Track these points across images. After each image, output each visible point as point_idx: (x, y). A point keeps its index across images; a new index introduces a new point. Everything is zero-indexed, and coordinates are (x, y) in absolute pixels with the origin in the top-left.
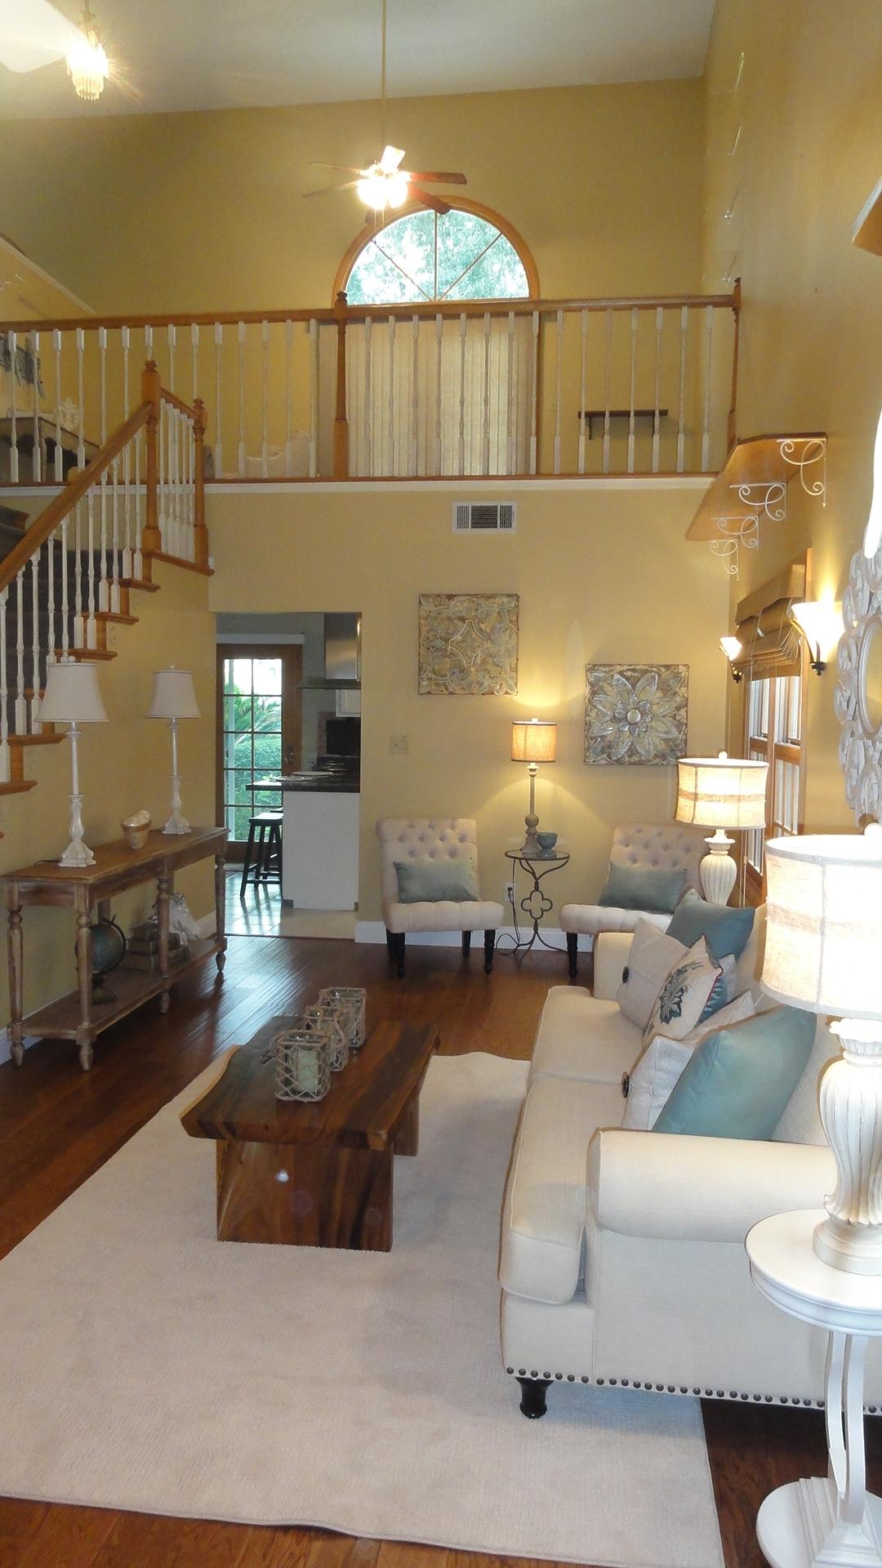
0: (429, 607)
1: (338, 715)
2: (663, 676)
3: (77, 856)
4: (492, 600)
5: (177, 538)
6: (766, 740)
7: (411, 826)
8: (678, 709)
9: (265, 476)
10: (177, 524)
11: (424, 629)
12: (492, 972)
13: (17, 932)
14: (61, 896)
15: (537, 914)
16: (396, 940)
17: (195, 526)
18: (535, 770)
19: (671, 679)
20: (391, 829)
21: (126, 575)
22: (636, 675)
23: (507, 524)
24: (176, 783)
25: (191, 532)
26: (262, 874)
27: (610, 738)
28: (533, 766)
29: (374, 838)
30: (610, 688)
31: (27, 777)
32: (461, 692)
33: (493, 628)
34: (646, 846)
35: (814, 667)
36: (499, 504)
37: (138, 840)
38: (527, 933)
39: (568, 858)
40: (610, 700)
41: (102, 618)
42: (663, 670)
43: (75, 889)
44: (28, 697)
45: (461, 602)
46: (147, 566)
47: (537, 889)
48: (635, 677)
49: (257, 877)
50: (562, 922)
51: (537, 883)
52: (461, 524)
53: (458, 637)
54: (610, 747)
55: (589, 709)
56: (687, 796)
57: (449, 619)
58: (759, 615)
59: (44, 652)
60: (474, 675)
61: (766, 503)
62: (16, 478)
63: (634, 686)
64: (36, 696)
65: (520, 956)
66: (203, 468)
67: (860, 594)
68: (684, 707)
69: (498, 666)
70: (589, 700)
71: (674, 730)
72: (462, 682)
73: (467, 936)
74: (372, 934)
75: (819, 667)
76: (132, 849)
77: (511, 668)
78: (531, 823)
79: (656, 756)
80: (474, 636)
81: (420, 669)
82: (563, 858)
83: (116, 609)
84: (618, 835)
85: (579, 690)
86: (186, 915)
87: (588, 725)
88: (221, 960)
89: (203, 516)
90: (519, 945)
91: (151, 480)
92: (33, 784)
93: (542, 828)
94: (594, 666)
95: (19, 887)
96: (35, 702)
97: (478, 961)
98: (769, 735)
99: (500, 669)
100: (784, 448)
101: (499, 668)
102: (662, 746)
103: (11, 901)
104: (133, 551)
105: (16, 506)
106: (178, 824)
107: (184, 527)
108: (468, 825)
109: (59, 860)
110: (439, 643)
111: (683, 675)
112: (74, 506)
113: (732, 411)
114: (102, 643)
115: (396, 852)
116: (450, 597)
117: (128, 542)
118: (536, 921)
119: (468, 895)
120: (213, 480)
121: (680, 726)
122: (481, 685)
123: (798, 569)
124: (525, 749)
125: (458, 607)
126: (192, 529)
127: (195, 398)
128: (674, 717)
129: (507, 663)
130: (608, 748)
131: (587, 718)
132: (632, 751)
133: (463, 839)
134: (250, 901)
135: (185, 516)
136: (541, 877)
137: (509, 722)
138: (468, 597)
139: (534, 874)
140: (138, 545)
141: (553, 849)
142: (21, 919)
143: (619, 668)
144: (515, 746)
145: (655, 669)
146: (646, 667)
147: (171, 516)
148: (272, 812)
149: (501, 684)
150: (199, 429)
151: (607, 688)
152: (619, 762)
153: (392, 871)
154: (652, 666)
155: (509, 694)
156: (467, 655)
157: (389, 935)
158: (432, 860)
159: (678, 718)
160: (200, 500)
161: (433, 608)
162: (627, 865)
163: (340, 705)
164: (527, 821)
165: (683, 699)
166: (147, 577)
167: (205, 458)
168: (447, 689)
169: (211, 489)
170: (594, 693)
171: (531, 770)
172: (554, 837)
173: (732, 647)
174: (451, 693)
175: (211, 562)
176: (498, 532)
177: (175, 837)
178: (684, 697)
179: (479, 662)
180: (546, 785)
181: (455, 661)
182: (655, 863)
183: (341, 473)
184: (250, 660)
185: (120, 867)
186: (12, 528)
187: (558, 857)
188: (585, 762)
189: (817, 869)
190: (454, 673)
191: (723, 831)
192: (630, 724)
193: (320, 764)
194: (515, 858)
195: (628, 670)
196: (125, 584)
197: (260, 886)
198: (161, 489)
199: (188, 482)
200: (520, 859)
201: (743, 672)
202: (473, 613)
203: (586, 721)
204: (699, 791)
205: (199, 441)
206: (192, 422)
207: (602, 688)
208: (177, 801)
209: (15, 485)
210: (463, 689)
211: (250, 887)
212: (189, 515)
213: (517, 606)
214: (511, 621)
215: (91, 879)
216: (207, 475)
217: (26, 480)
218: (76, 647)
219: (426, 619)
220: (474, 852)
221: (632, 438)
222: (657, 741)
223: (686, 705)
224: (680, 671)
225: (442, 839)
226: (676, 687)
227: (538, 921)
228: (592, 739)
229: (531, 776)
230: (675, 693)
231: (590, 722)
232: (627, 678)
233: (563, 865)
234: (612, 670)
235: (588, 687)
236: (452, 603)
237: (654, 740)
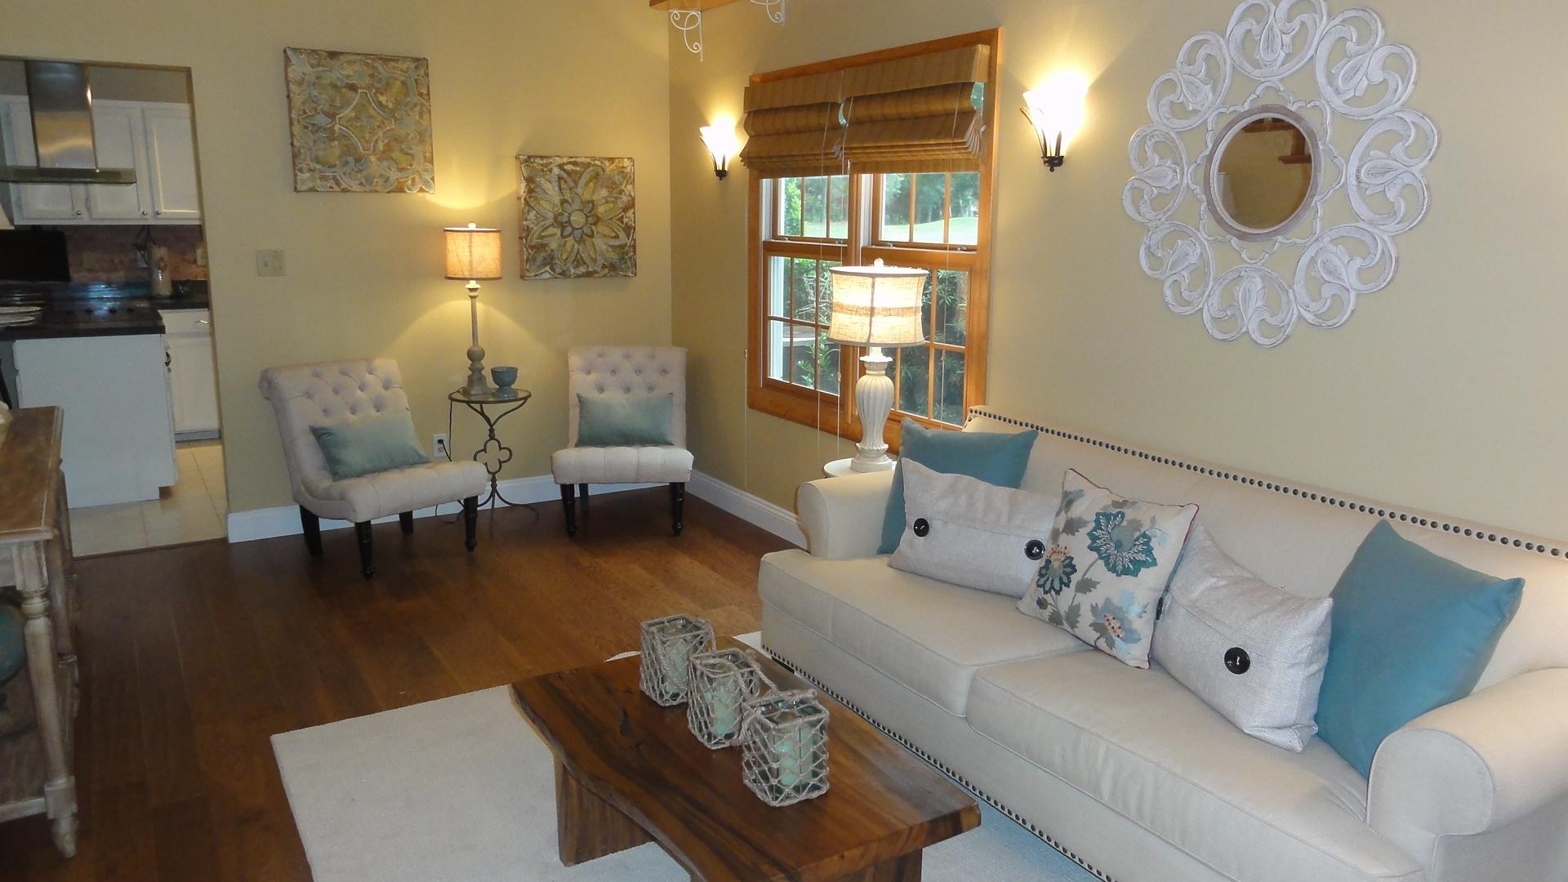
0: (301, 67)
2: (608, 170)
4: (393, 63)
7: (317, 375)
8: (625, 210)
11: (298, 101)
12: (476, 547)
15: (494, 467)
18: (477, 290)
19: (616, 175)
20: (290, 383)
22: (578, 169)
27: (553, 246)
28: (473, 284)
30: (549, 184)
32: (359, 188)
33: (397, 102)
34: (614, 372)
35: (1045, 162)
39: (528, 395)
40: (551, 197)
42: (607, 163)
45: (350, 62)
47: (492, 437)
48: (576, 172)
51: (492, 431)
53: (348, 112)
54: (552, 257)
55: (526, 211)
57: (334, 86)
58: (839, 102)
60: (374, 165)
63: (576, 183)
68: (630, 208)
69: (407, 154)
70: (525, 199)
71: (620, 234)
72: (358, 175)
77: (425, 157)
78: (475, 356)
79: (604, 266)
80: (371, 112)
81: (295, 156)
82: (522, 398)
84: (573, 362)
85: (511, 185)
87: (526, 232)
93: (491, 362)
94: (529, 157)
98: (853, 239)
99: (414, 160)
101: (410, 157)
102: (613, 256)
108: (388, 365)
110: (322, 120)
111: (628, 170)
115: (303, 415)
116: (333, 55)
118: (494, 476)
119: (420, 456)
121: (629, 230)
122: (387, 180)
124: (471, 262)
125: (346, 69)
128: (621, 220)
129: (419, 150)
130: (550, 259)
131: (524, 223)
132: (578, 262)
133: (387, 386)
136: (497, 420)
138: (358, 57)
141: (513, 386)
143: (559, 161)
144: (448, 259)
145: (598, 163)
146: (588, 160)
149: (413, 179)
151: (547, 186)
152: (564, 274)
153: (308, 437)
154: (594, 159)
155: (425, 191)
156: (364, 137)
158: (354, 417)
159: (625, 220)
161: (308, 69)
162: (596, 395)
164: (470, 355)
165: (630, 198)
168: (338, 185)
170: (530, 191)
171: (471, 290)
172: (513, 371)
174: (344, 191)
178: (631, 196)
179: (381, 148)
180: (481, 308)
181: (344, 145)
182: (628, 390)
188: (522, 276)
190: (347, 163)
191: (879, 349)
192: (573, 228)
194: (464, 402)
195: (570, 163)
202: (367, 80)
203: (521, 225)
207: (539, 185)
210: (361, 184)
213: (427, 76)
214: (421, 95)
219: (299, 84)
220: (405, 400)
222: (604, 248)
223: (633, 206)
224: (625, 165)
225: (362, 389)
226: (621, 184)
227: (497, 475)
228: (532, 247)
229: (472, 297)
230: (621, 192)
231: (528, 227)
232: (568, 173)
233: (518, 408)
234: (551, 163)
235: (524, 184)
236: (337, 64)
237: (601, 246)
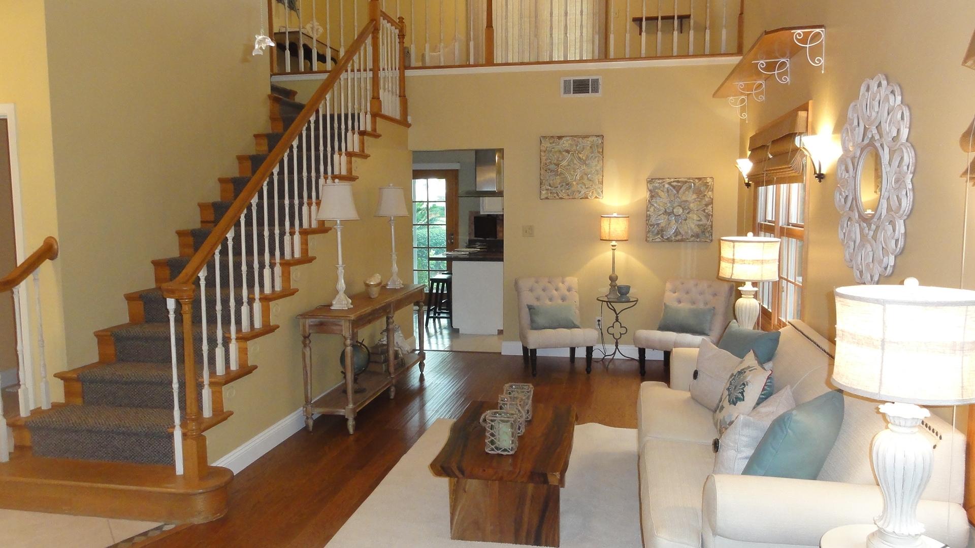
0: (546, 144)
1: (482, 213)
2: (697, 184)
3: (341, 303)
4: (586, 139)
5: (390, 105)
6: (774, 225)
7: (537, 282)
8: (707, 205)
9: (442, 64)
10: (390, 95)
11: (544, 158)
12: (591, 372)
13: (308, 349)
14: (335, 328)
15: (617, 336)
16: (529, 355)
17: (399, 96)
18: (615, 246)
19: (702, 187)
20: (525, 284)
21: (362, 129)
22: (679, 184)
23: (595, 90)
24: (394, 257)
25: (398, 100)
26: (437, 312)
27: (663, 225)
28: (614, 243)
29: (514, 289)
30: (662, 193)
31: (310, 254)
32: (567, 197)
33: (587, 157)
34: (687, 293)
35: (816, 177)
36: (590, 78)
37: (375, 292)
38: (610, 348)
39: (637, 301)
40: (663, 199)
41: (350, 155)
42: (697, 181)
43: (343, 323)
44: (310, 205)
45: (567, 141)
46: (374, 123)
47: (617, 320)
48: (678, 186)
49: (435, 314)
50: (635, 341)
51: (617, 317)
52: (567, 91)
53: (564, 163)
54: (662, 231)
55: (649, 206)
56: (728, 260)
57: (560, 151)
58: (769, 144)
59: (318, 178)
60: (575, 186)
61: (776, 72)
62: (288, 69)
63: (678, 192)
64: (314, 204)
65: (607, 363)
66: (404, 62)
67: (857, 129)
68: (710, 205)
69: (590, 180)
70: (649, 201)
71: (703, 218)
72: (567, 191)
73: (573, 350)
74: (513, 349)
75: (820, 177)
76: (370, 298)
77: (599, 182)
78: (613, 279)
79: (692, 236)
80: (575, 162)
81: (541, 183)
82: (635, 301)
83: (357, 149)
84: (669, 286)
85: (644, 194)
86: (401, 338)
87: (648, 217)
88: (422, 366)
89: (404, 91)
90: (605, 356)
91: (375, 69)
92: (314, 258)
93: (619, 282)
94: (653, 179)
95: (309, 321)
96: (314, 207)
97: (581, 366)
98: (776, 221)
99: (594, 183)
100: (796, 35)
101: (591, 182)
102: (697, 230)
103: (304, 330)
104: (366, 113)
105: (289, 87)
106: (395, 283)
107: (394, 96)
108: (573, 281)
109: (331, 305)
110: (552, 167)
111: (710, 184)
112: (333, 87)
113: (741, 14)
114: (350, 170)
115: (528, 298)
116: (560, 138)
117: (363, 107)
118: (617, 340)
119: (574, 324)
120: (409, 68)
121: (708, 216)
122: (580, 192)
123: (802, 114)
124: (609, 233)
125: (566, 144)
126: (398, 98)
127: (398, 17)
128: (704, 211)
129: (596, 178)
130: (661, 232)
131: (648, 213)
132: (677, 233)
133: (569, 290)
134: (432, 330)
135: (394, 90)
136: (620, 312)
137: (600, 216)
138: (571, 138)
139: (615, 311)
140: (369, 109)
141: (627, 295)
142: (310, 342)
143: (668, 181)
144: (602, 231)
145: (692, 181)
146: (686, 179)
147: (386, 91)
148: (443, 274)
149: (593, 192)
150: (402, 36)
151: (661, 194)
152: (669, 240)
153: (525, 312)
154: (689, 179)
155: (598, 198)
156: (571, 174)
157: (525, 349)
158: (550, 303)
159: (706, 211)
160: (402, 79)
161: (549, 145)
162: (675, 305)
163: (483, 207)
164: (611, 278)
166: (374, 130)
167: (405, 54)
168: (558, 196)
169: (408, 73)
170: (652, 197)
171: (613, 246)
172: (628, 288)
173: (746, 166)
174: (561, 198)
175: (410, 119)
176: (590, 95)
177: (395, 291)
178: (711, 198)
179: (578, 178)
180: (622, 255)
181: (562, 178)
182: (693, 303)
183: (490, 61)
184: (426, 180)
185: (368, 309)
186: (287, 100)
187: (631, 300)
188: (646, 240)
189: (880, 307)
190: (563, 185)
191: (750, 283)
192: (676, 216)
193: (471, 244)
194: (603, 301)
195: (674, 182)
196: (362, 133)
197: (436, 319)
198: (381, 74)
199: (395, 69)
200: (607, 302)
201: (757, 180)
202: (574, 148)
203: (647, 214)
204: (736, 257)
205: (401, 42)
206: (397, 31)
207: (657, 194)
208: (395, 268)
209: (288, 74)
210: (568, 195)
211: (431, 321)
212: (396, 90)
213: (603, 143)
214: (599, 152)
215: (353, 317)
216: (407, 64)
217: (295, 70)
218: (335, 174)
219: (545, 152)
220: (577, 299)
221: (676, 33)
222: (693, 226)
223: (712, 203)
224: (708, 181)
225: (556, 290)
226: (705, 192)
227: (618, 340)
228: (651, 225)
229: (613, 249)
230: (705, 196)
231: (650, 215)
232: (674, 187)
233: (634, 305)
234: (664, 182)
235: (649, 193)
236: (561, 142)
237: (691, 225)
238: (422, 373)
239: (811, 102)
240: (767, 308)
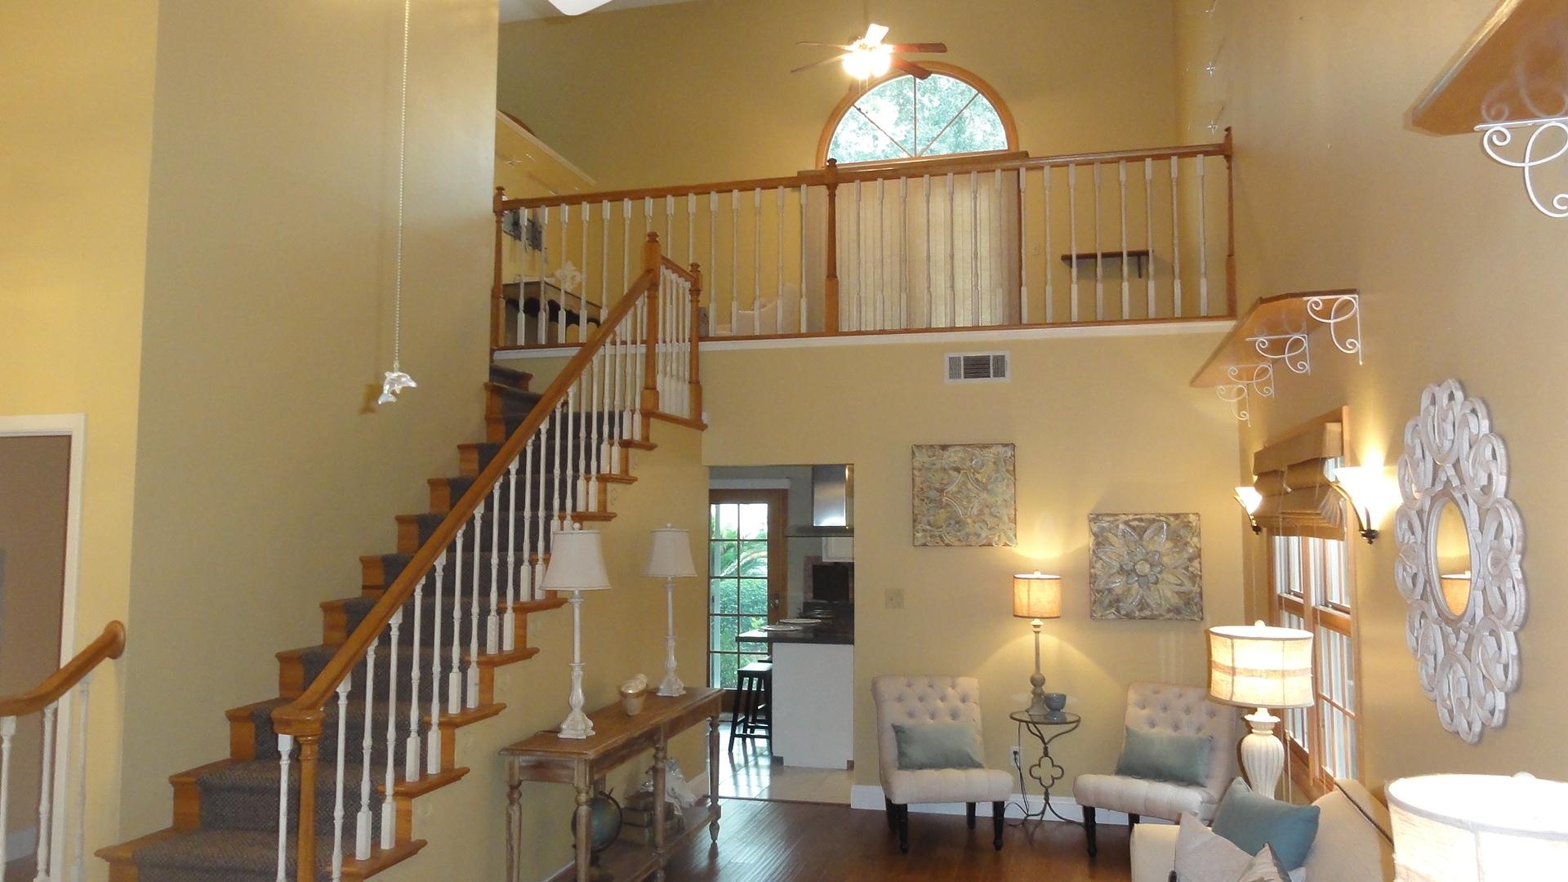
0: (922, 458)
1: (825, 560)
2: (1172, 525)
3: (577, 727)
4: (987, 449)
5: (673, 396)
6: (1300, 601)
7: (909, 685)
8: (1191, 560)
9: (757, 333)
10: (673, 382)
11: (918, 480)
12: (1003, 849)
13: (516, 808)
14: (564, 772)
15: (1047, 782)
16: (896, 812)
17: (690, 382)
18: (1038, 626)
19: (1181, 528)
20: (888, 689)
21: (626, 436)
22: (1143, 524)
23: (1000, 372)
24: (671, 643)
25: (685, 389)
26: (750, 727)
27: (1119, 591)
28: (1037, 622)
29: (870, 697)
30: (1116, 539)
31: (530, 645)
32: (957, 543)
33: (990, 477)
34: (1165, 709)
35: (1363, 535)
36: (991, 354)
37: (635, 707)
38: (1036, 802)
39: (1078, 721)
40: (1118, 548)
41: (603, 479)
42: (1172, 519)
43: (575, 764)
44: (533, 563)
45: (956, 452)
46: (646, 426)
47: (1046, 754)
48: (1140, 527)
49: (745, 731)
50: (1077, 793)
51: (1046, 749)
52: (954, 374)
53: (953, 488)
54: (1118, 601)
55: (1094, 560)
56: (1223, 669)
57: (944, 469)
58: (1284, 469)
59: (549, 518)
60: (971, 527)
61: (1286, 356)
62: (521, 341)
63: (1141, 536)
64: (540, 562)
65: (1031, 828)
66: (698, 327)
67: (1421, 464)
68: (1196, 558)
69: (996, 516)
70: (1094, 551)
71: (1186, 582)
72: (958, 534)
73: (971, 807)
74: (868, 799)
75: (1370, 535)
76: (628, 716)
77: (1009, 518)
78: (1037, 682)
79: (1169, 611)
80: (970, 486)
81: (914, 521)
82: (1073, 722)
83: (616, 471)
84: (1132, 696)
85: (1085, 540)
86: (679, 781)
87: (1093, 578)
88: (715, 829)
89: (697, 374)
90: (1028, 816)
91: (651, 341)
92: (535, 651)
93: (1050, 688)
94: (1098, 515)
95: (522, 760)
96: (539, 567)
97: (986, 830)
98: (1305, 595)
99: (1000, 521)
100: (1311, 305)
101: (996, 519)
102: (1175, 601)
103: (512, 775)
104: (633, 412)
105: (520, 369)
106: (672, 686)
107: (680, 383)
108: (969, 684)
109: (558, 730)
110: (933, 494)
111: (1194, 524)
112: (580, 376)
113: (1231, 255)
114: (603, 504)
115: (894, 714)
116: (944, 447)
117: (628, 403)
118: (1047, 790)
119: (972, 760)
120: (706, 338)
121: (1194, 578)
122: (979, 536)
123: (1332, 427)
124: (1029, 605)
125: (953, 457)
126: (687, 386)
127: (691, 262)
128: (1187, 569)
129: (1005, 513)
130: (1116, 602)
131: (1092, 570)
132: (1143, 606)
133: (964, 699)
134: (739, 758)
135: (681, 374)
136: (1051, 740)
137: (1009, 576)
138: (962, 448)
139: (1042, 738)
140: (638, 406)
141: (1062, 711)
142: (521, 795)
143: (1124, 518)
144: (1017, 601)
145: (1163, 518)
146: (1153, 516)
147: (668, 375)
148: (760, 661)
149: (999, 536)
150: (695, 291)
151: (1113, 539)
152: (1129, 616)
153: (890, 735)
154: (1160, 515)
155: (1008, 545)
156: (963, 506)
157: (888, 802)
158: (932, 721)
159: (1191, 569)
160: (695, 357)
161: (926, 459)
162: (1145, 730)
163: (827, 550)
164: (1033, 681)
165: (1195, 549)
166: (646, 438)
167: (700, 317)
168: (942, 540)
169: (705, 346)
170: (1098, 544)
171: (1035, 626)
172: (1063, 698)
173: (1251, 499)
174: (947, 545)
175: (705, 417)
176: (991, 381)
177: (671, 700)
178: (1197, 547)
179: (976, 513)
180: (1050, 641)
181: (949, 512)
182: (1176, 727)
183: (833, 330)
184: (736, 505)
185: (620, 739)
186: (516, 390)
187: (1068, 720)
188: (1091, 616)
189: (1467, 837)
190: (950, 524)
191: (1266, 710)
192: (1138, 576)
193: (807, 610)
194: (1020, 721)
195: (1133, 520)
196: (626, 444)
197: (748, 740)
198: (660, 348)
199: (684, 341)
200: (1027, 722)
201: (1265, 525)
202: (968, 463)
203: (1090, 573)
204: (1237, 665)
205: (695, 300)
206: (688, 285)
207: (1107, 539)
208: (672, 662)
209: (521, 348)
210: (959, 540)
211: (738, 741)
212: (684, 374)
213: (1014, 456)
214: (1008, 471)
215: (591, 754)
216: (703, 333)
217: (532, 343)
218: (578, 510)
219: (920, 470)
220: (976, 712)
221: (1126, 285)
222: (1169, 594)
223: (1199, 556)
224: (1191, 520)
225: (942, 699)
226: (1187, 537)
227: (1049, 790)
228: (1098, 592)
229: (1036, 632)
230: (1186, 544)
231: (1095, 574)
232: (1134, 528)
233: (1074, 729)
234: (1118, 520)
235: (1093, 537)
236: (946, 454)
237: (1166, 592)
238: (714, 841)
239: (1345, 410)
240: (1300, 744)
